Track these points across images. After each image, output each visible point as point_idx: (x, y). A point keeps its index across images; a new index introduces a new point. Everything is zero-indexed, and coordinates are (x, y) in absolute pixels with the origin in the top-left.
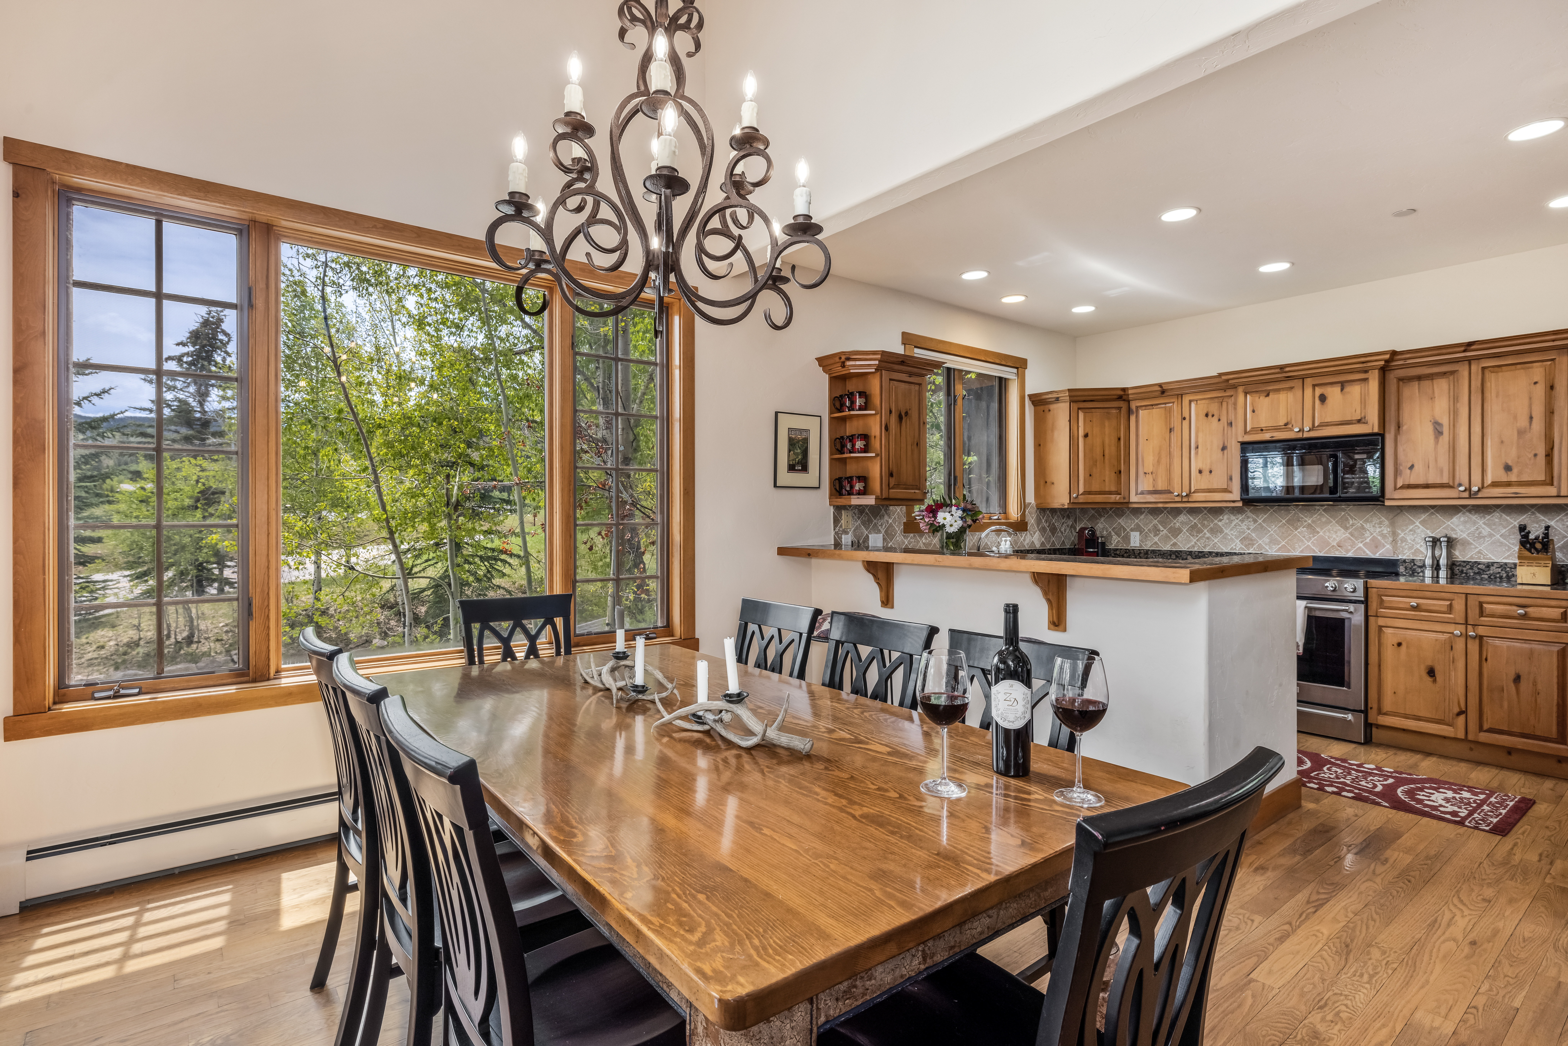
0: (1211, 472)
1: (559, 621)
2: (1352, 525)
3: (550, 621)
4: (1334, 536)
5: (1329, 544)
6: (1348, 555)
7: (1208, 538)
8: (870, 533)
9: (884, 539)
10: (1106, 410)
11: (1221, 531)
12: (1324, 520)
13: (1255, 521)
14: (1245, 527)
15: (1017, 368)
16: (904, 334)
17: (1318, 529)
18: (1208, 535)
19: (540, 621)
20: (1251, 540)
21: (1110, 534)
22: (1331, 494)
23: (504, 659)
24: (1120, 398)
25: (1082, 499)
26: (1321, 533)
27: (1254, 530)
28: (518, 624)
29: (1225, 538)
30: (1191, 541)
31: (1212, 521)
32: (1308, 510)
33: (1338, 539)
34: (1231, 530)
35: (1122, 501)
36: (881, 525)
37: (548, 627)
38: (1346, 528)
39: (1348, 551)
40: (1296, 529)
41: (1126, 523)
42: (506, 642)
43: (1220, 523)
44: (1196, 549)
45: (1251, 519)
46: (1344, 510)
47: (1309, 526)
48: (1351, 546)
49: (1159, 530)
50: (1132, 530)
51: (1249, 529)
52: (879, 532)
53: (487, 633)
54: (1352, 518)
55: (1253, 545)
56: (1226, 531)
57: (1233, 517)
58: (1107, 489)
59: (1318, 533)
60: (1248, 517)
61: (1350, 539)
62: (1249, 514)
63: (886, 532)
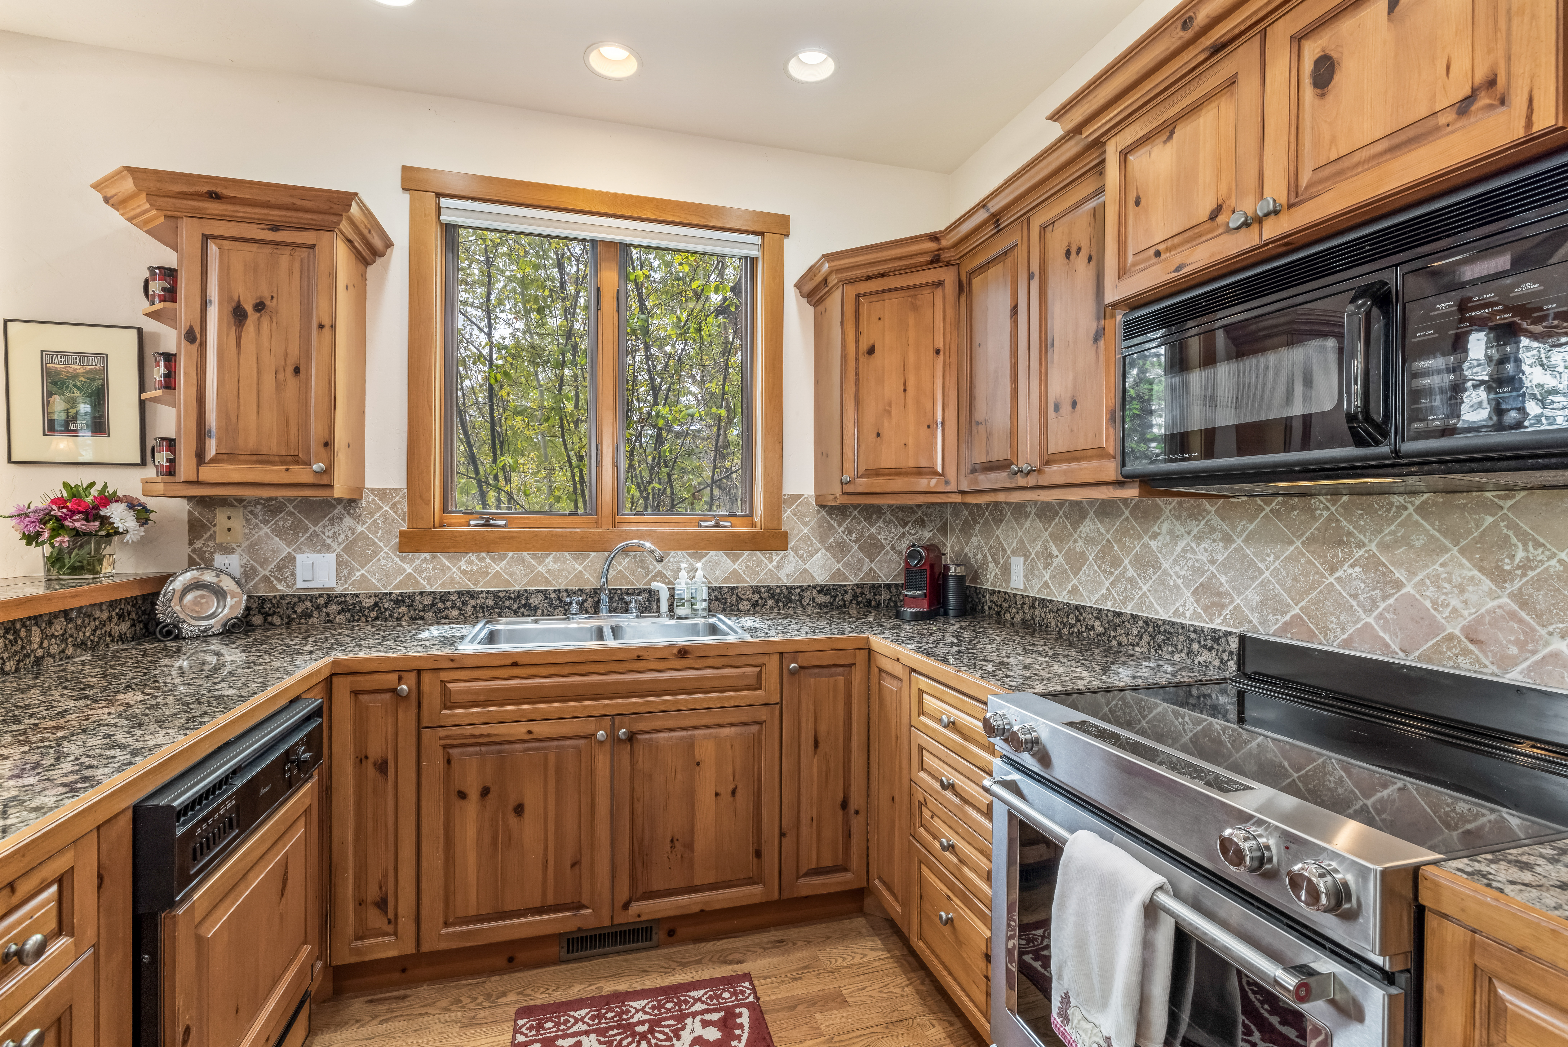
0: (1074, 404)
2: (1526, 566)
4: (1455, 602)
5: (1434, 628)
6: (1507, 679)
7: (1131, 581)
8: (300, 550)
9: (340, 563)
10: (912, 292)
11: (1157, 566)
12: (1419, 541)
13: (1227, 539)
14: (1204, 557)
15: (761, 234)
16: (404, 168)
17: (1399, 574)
18: (1131, 572)
20: (1219, 594)
21: (985, 561)
22: (1359, 442)
24: (936, 260)
25: (862, 485)
26: (1408, 589)
27: (1225, 565)
29: (1162, 582)
30: (1101, 584)
31: (1140, 538)
32: (1369, 510)
33: (1468, 615)
34: (1176, 562)
35: (941, 488)
36: (334, 536)
38: (1500, 577)
39: (1505, 663)
40: (1333, 570)
41: (1007, 536)
43: (1153, 544)
44: (1108, 606)
45: (1217, 535)
46: (1492, 508)
47: (1371, 564)
48: (1522, 646)
49: (1050, 555)
50: (1014, 553)
51: (1212, 562)
52: (328, 548)
54: (1525, 538)
55: (1223, 607)
56: (1165, 565)
57: (1180, 529)
58: (911, 464)
59: (1399, 585)
60: (1212, 530)
61: (1513, 616)
62: (1216, 521)
63: (346, 549)
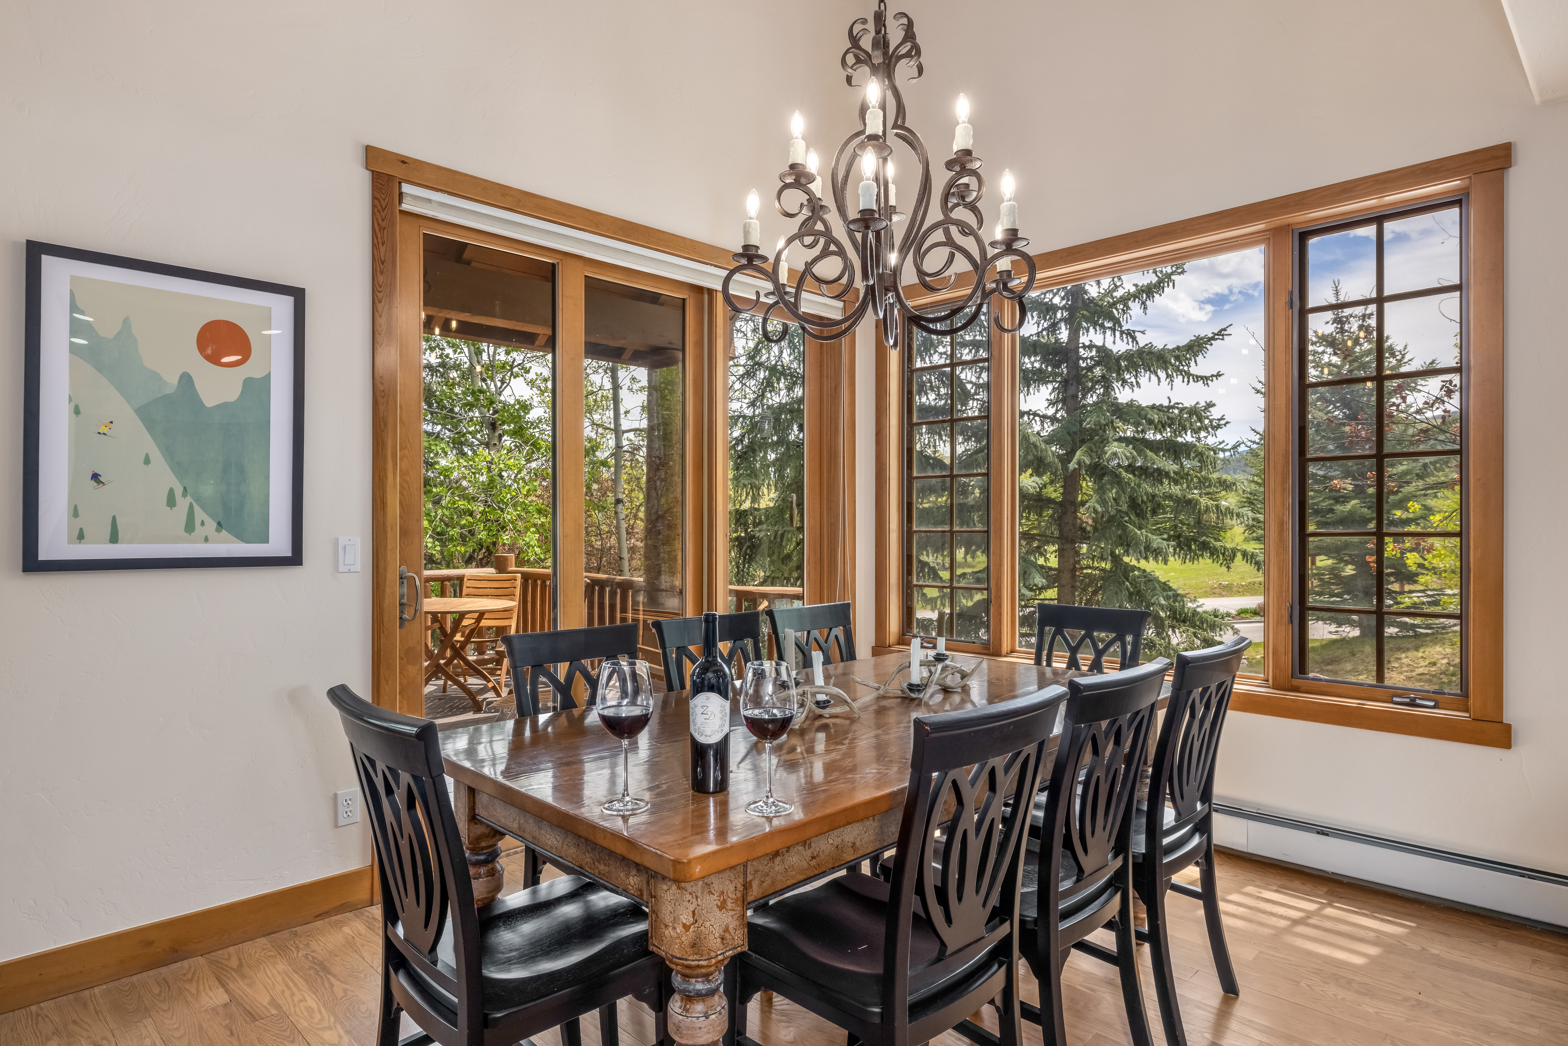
1: (1129, 638)
3: (1121, 638)
19: (1112, 635)
23: (1069, 667)
28: (1088, 635)
37: (1118, 644)
42: (1074, 651)
53: (1059, 637)
